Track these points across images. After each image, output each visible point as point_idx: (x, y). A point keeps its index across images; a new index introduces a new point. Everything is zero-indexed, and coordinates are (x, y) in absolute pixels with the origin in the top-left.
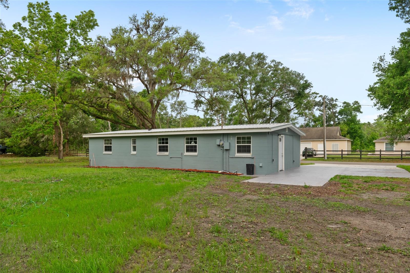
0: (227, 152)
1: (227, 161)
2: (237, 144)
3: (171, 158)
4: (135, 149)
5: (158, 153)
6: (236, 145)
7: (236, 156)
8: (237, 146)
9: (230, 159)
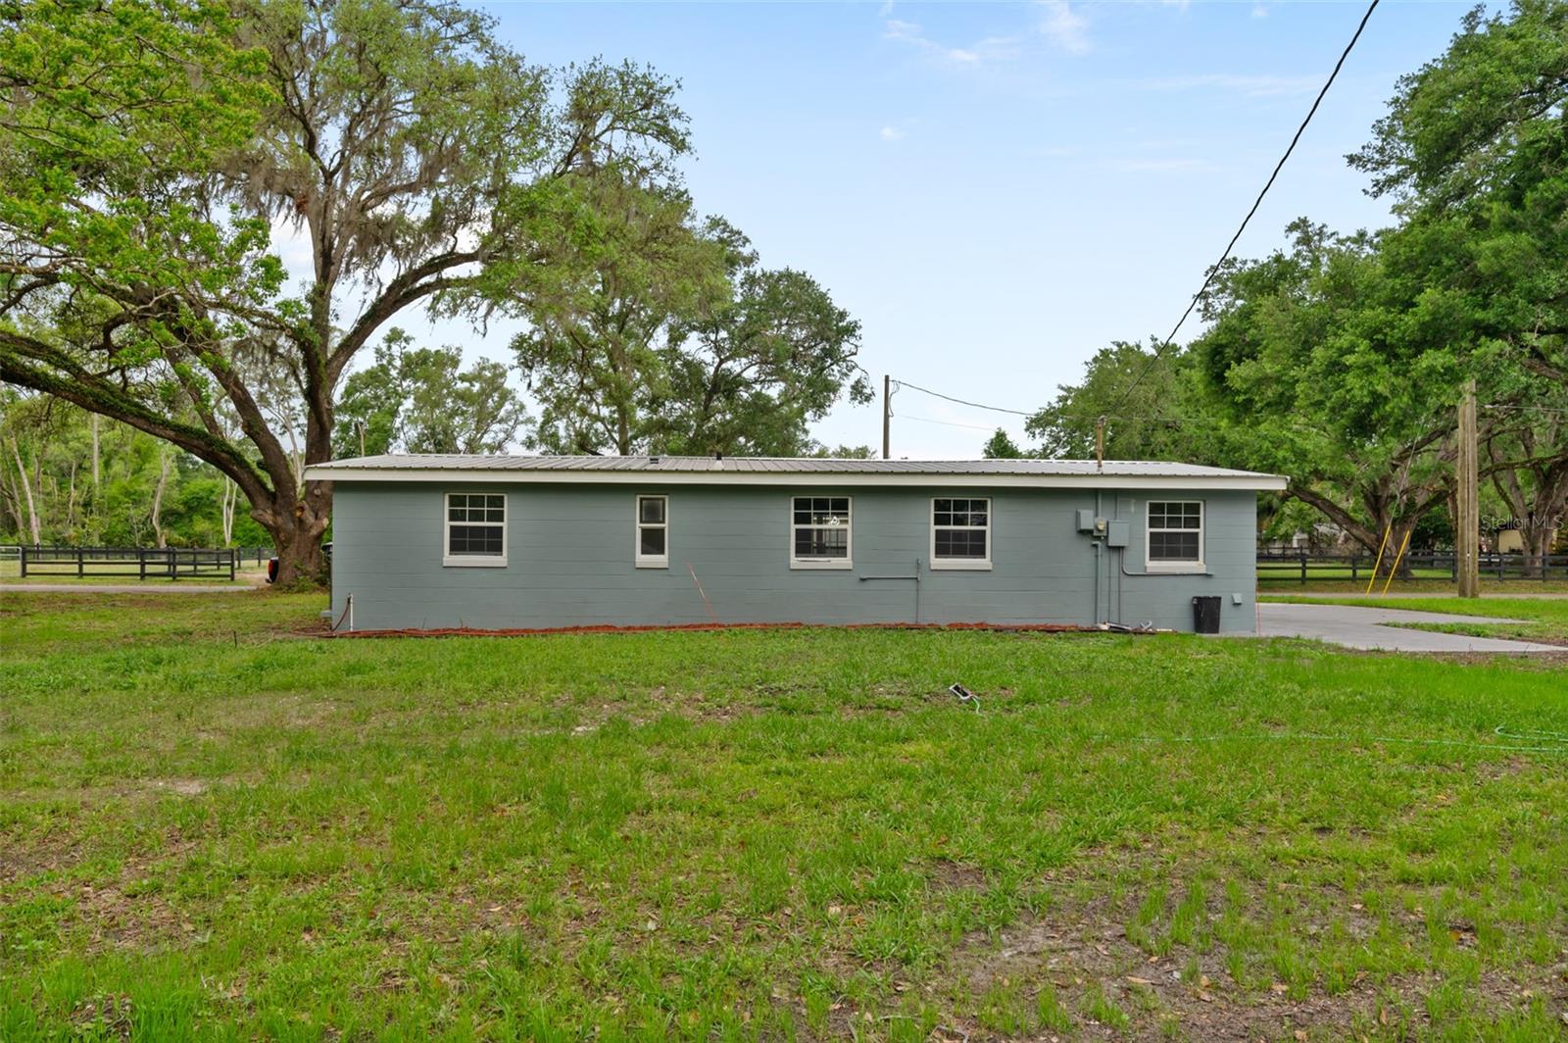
0: (1115, 557)
1: (1114, 588)
2: (1151, 527)
3: (863, 580)
4: (653, 542)
5: (795, 561)
6: (1148, 530)
7: (1149, 571)
8: (1151, 533)
9: (1126, 581)
